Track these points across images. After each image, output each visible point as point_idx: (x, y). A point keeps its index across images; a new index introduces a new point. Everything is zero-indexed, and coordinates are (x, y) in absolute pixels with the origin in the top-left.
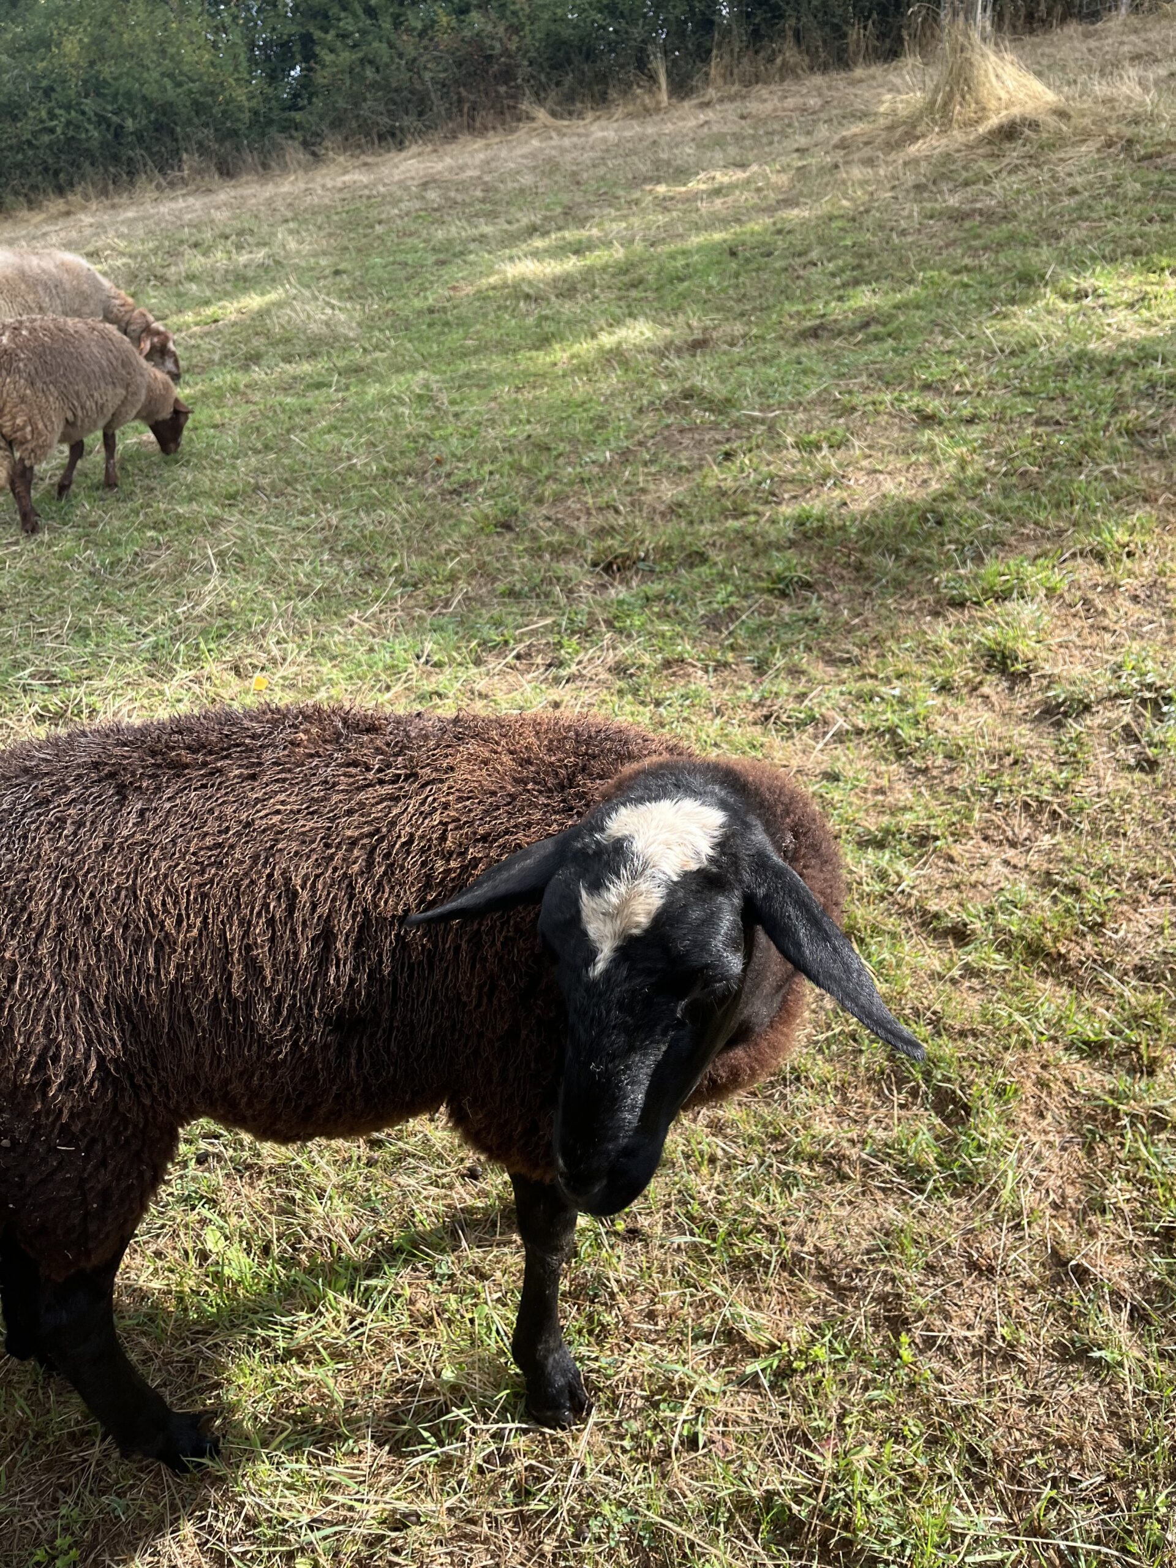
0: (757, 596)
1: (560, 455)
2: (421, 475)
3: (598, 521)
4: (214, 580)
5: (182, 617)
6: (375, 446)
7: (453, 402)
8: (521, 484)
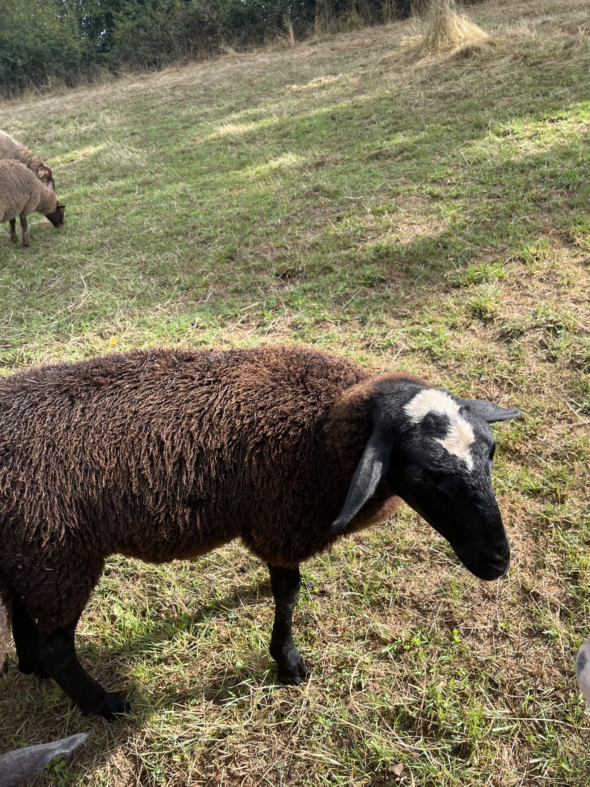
0: (359, 287)
1: (255, 222)
2: (185, 235)
3: (277, 253)
4: (86, 291)
5: (70, 311)
6: (161, 221)
7: (198, 198)
8: (236, 237)
